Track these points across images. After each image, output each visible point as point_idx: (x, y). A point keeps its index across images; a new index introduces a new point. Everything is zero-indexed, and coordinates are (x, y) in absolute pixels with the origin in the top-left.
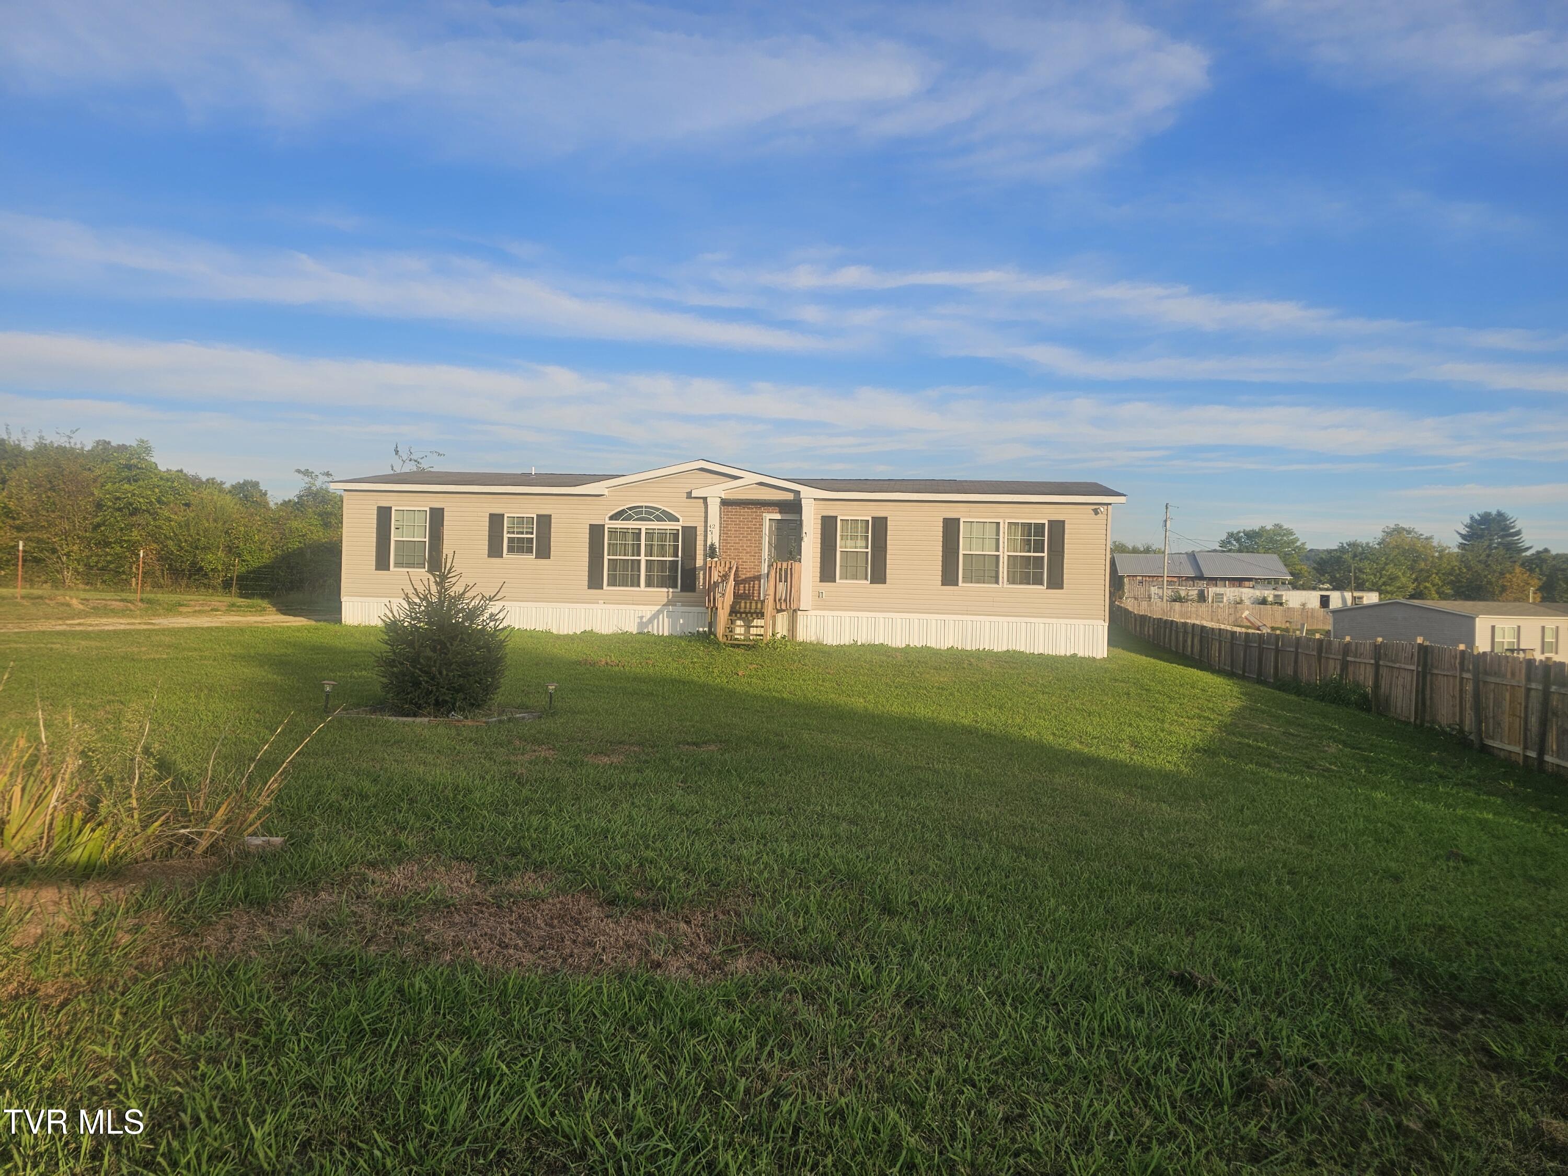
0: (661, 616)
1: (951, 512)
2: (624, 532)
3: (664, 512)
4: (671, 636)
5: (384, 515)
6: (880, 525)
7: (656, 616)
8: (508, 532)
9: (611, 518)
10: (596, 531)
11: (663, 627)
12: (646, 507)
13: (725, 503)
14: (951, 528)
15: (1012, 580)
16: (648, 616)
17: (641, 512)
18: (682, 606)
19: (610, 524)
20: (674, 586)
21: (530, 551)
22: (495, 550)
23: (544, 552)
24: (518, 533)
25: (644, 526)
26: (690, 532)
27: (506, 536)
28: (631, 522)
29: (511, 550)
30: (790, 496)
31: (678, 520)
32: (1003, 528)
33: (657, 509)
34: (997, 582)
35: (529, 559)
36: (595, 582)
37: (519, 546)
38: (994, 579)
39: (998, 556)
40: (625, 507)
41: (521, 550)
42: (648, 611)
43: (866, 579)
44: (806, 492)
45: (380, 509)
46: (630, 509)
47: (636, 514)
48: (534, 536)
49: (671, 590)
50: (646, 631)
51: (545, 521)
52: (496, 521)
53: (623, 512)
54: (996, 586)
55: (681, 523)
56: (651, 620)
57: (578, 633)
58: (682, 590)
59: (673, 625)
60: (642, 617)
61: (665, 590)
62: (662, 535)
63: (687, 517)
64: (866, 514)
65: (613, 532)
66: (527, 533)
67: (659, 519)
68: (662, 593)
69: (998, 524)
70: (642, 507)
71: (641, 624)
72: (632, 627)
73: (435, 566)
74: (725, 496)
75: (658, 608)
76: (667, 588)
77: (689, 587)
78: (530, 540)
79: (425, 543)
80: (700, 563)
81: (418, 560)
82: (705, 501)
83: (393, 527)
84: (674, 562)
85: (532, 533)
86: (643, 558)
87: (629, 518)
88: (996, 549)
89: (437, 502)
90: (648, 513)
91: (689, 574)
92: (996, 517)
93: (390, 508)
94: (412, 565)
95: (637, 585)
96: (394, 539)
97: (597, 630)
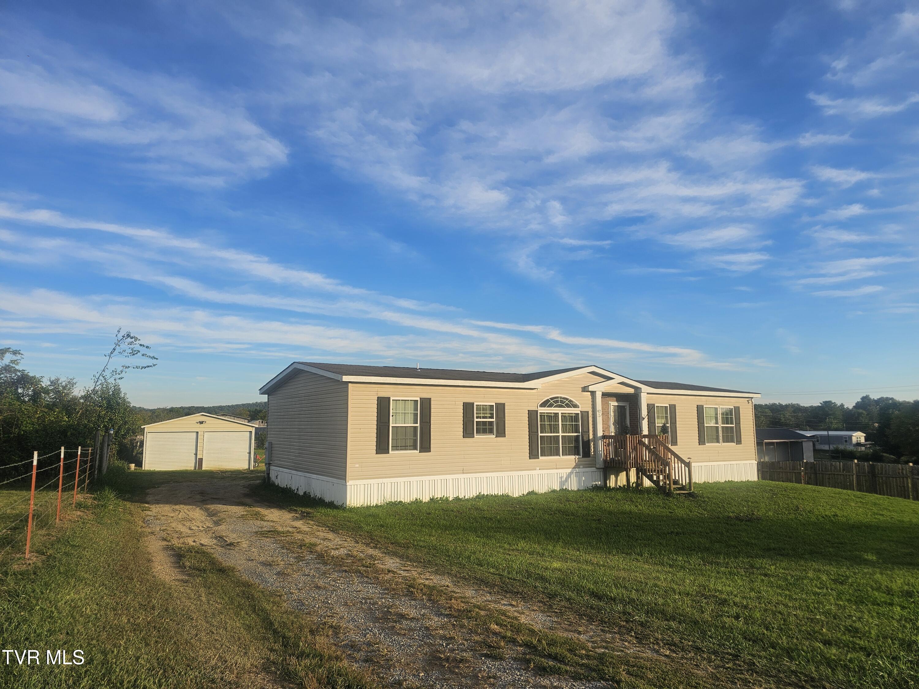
0: (572, 476)
1: (700, 402)
2: (549, 416)
3: (570, 401)
4: (579, 490)
5: (384, 404)
6: (673, 409)
7: (569, 475)
8: (477, 418)
9: (543, 405)
10: (532, 415)
11: (573, 485)
12: (561, 398)
13: (605, 395)
14: (700, 409)
15: (724, 441)
16: (565, 477)
17: (557, 402)
18: (583, 468)
19: (541, 410)
20: (578, 454)
21: (491, 432)
22: (468, 432)
23: (501, 433)
24: (484, 418)
25: (560, 411)
26: (585, 414)
27: (476, 420)
28: (552, 408)
29: (479, 431)
30: (631, 391)
32: (719, 412)
33: (567, 399)
34: (718, 442)
35: (492, 437)
36: (533, 455)
37: (485, 428)
38: (715, 440)
39: (717, 427)
40: (548, 398)
41: (485, 432)
42: (565, 472)
45: (379, 398)
46: (552, 399)
47: (555, 402)
48: (494, 420)
49: (577, 457)
50: (564, 488)
51: (501, 408)
52: (468, 408)
53: (548, 401)
54: (718, 444)
55: (580, 409)
56: (566, 480)
58: (583, 457)
59: (579, 482)
60: (561, 478)
61: (573, 457)
62: (570, 417)
63: (583, 404)
64: (666, 402)
65: (542, 416)
66: (490, 418)
67: (568, 406)
68: (572, 460)
69: (716, 409)
70: (558, 397)
71: (562, 483)
72: (556, 486)
73: (426, 447)
74: (604, 391)
75: (569, 470)
76: (575, 455)
77: (587, 454)
78: (491, 423)
79: (415, 428)
80: (591, 437)
81: (410, 443)
82: (593, 393)
83: (391, 415)
84: (578, 436)
85: (492, 417)
86: (561, 434)
87: (551, 406)
88: (717, 423)
89: (425, 393)
90: (562, 402)
91: (586, 444)
92: (716, 404)
93: (389, 398)
94: (405, 448)
95: (558, 454)
96: (391, 425)
97: (536, 490)
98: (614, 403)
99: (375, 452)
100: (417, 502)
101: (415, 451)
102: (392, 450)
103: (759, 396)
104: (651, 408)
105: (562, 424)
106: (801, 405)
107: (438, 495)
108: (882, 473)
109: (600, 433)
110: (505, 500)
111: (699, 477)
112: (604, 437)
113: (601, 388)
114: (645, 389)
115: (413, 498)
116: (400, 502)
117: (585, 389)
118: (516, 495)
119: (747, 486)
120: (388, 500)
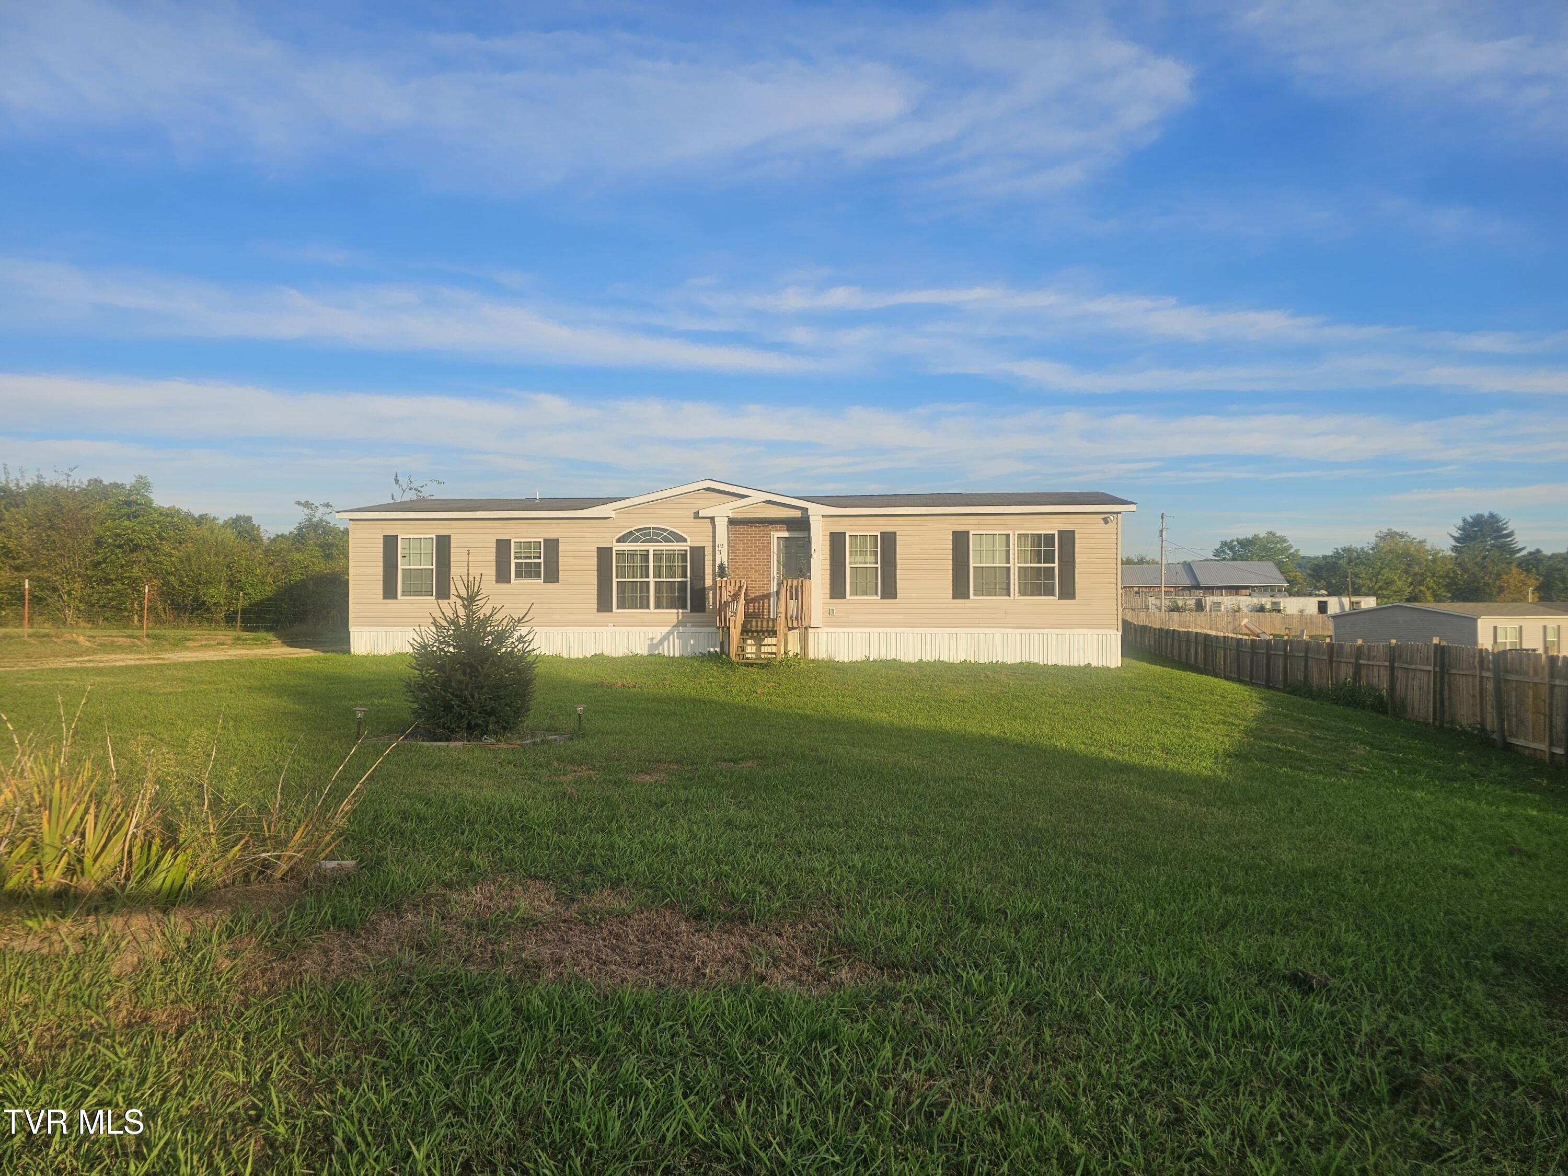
0: (671, 637)
1: (961, 525)
2: (632, 554)
3: (672, 533)
4: (682, 657)
5: (390, 543)
6: (889, 541)
7: (666, 637)
8: (516, 558)
9: (619, 541)
10: (604, 554)
11: (674, 649)
12: (654, 528)
13: (732, 522)
14: (960, 540)
15: (1023, 592)
16: (659, 638)
17: (649, 534)
18: (693, 626)
19: (617, 547)
20: (684, 607)
21: (538, 575)
22: (502, 576)
23: (552, 576)
24: (526, 558)
25: (652, 547)
26: (698, 553)
27: (513, 561)
28: (639, 544)
29: (519, 575)
30: (798, 514)
31: (686, 541)
32: (1013, 540)
33: (665, 530)
35: (537, 584)
36: (604, 605)
37: (526, 571)
39: (1008, 568)
40: (632, 529)
41: (529, 575)
42: (658, 633)
43: (877, 594)
44: (814, 509)
45: (386, 538)
46: (638, 531)
47: (644, 535)
48: (542, 560)
49: (681, 611)
50: (656, 652)
51: (552, 546)
52: (503, 546)
53: (630, 534)
54: (1007, 598)
55: (689, 543)
56: (661, 642)
57: (589, 656)
58: (691, 611)
59: (684, 645)
60: (652, 639)
61: (675, 611)
62: (670, 556)
63: (696, 536)
64: (875, 529)
65: (620, 554)
66: (535, 558)
67: (667, 540)
68: (672, 614)
69: (1008, 535)
70: (649, 528)
71: (652, 646)
72: (643, 650)
73: (443, 593)
74: (731, 515)
75: (668, 629)
76: (677, 609)
77: (699, 607)
78: (537, 565)
79: (430, 570)
80: (709, 583)
81: (423, 588)
83: (400, 555)
84: (683, 582)
85: (539, 558)
86: (652, 579)
87: (636, 540)
88: (1006, 561)
89: (443, 529)
90: (654, 534)
91: (699, 594)
92: (1007, 529)
93: (397, 536)
94: (418, 593)
95: (647, 607)
96: (400, 567)
97: (607, 652)
98: (778, 534)
103: (1133, 508)
104: (837, 541)
113: (725, 511)
114: (819, 509)
117: (697, 515)
118: (575, 655)
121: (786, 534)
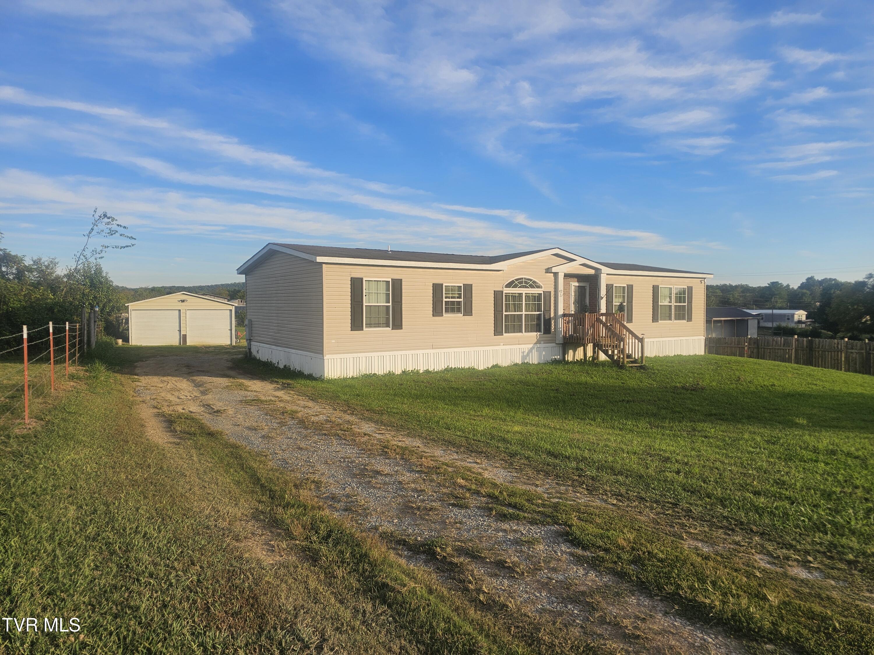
0: (533, 351)
1: (656, 282)
2: (514, 296)
3: (534, 282)
4: (539, 364)
5: (357, 284)
6: (630, 290)
7: (531, 350)
8: (446, 298)
9: (509, 285)
10: (498, 295)
11: (534, 359)
12: (525, 278)
13: (567, 276)
14: (655, 289)
15: (676, 318)
16: (527, 351)
17: (522, 282)
18: (544, 343)
19: (507, 291)
20: (540, 331)
21: (459, 311)
22: (437, 311)
23: (468, 312)
24: (452, 298)
25: (524, 291)
26: (547, 294)
27: (444, 300)
28: (517, 289)
29: (447, 310)
30: (592, 272)
32: (673, 291)
33: (531, 280)
34: (670, 319)
35: (459, 316)
36: (498, 332)
37: (453, 308)
38: (668, 318)
39: (670, 306)
40: (513, 279)
41: (453, 311)
42: (526, 347)
45: (352, 279)
46: (517, 280)
47: (520, 283)
48: (462, 300)
49: (539, 333)
50: (526, 362)
51: (468, 288)
52: (437, 288)
53: (513, 282)
54: (670, 321)
55: (543, 289)
56: (528, 355)
58: (544, 333)
59: (540, 357)
60: (523, 352)
61: (535, 333)
62: (534, 297)
63: (546, 284)
65: (507, 296)
66: (458, 298)
67: (532, 286)
68: (534, 335)
69: (671, 289)
70: (522, 278)
71: (524, 357)
72: (519, 360)
73: (398, 325)
74: (566, 272)
75: (531, 346)
76: (536, 332)
77: (547, 331)
78: (459, 303)
79: (388, 307)
80: (552, 315)
81: (383, 320)
82: (556, 274)
83: (364, 294)
84: (540, 315)
85: (460, 298)
86: (524, 313)
87: (515, 286)
88: (670, 302)
89: (397, 274)
90: (526, 283)
91: (548, 322)
92: (671, 285)
93: (362, 279)
94: (378, 325)
95: (521, 331)
96: (365, 304)
97: (500, 364)
98: (575, 284)
99: (350, 329)
100: (390, 375)
101: (388, 329)
102: (366, 327)
103: (712, 276)
104: (609, 288)
105: (526, 304)
106: (750, 285)
107: (410, 368)
108: (818, 348)
109: (561, 312)
110: (471, 373)
111: (650, 353)
112: (564, 315)
113: (563, 269)
114: (605, 270)
115: (386, 371)
116: (375, 374)
117: (548, 270)
118: (481, 368)
119: (695, 359)
120: (364, 372)
121: (577, 284)
